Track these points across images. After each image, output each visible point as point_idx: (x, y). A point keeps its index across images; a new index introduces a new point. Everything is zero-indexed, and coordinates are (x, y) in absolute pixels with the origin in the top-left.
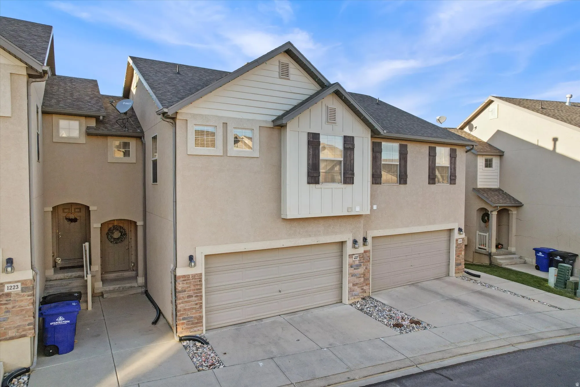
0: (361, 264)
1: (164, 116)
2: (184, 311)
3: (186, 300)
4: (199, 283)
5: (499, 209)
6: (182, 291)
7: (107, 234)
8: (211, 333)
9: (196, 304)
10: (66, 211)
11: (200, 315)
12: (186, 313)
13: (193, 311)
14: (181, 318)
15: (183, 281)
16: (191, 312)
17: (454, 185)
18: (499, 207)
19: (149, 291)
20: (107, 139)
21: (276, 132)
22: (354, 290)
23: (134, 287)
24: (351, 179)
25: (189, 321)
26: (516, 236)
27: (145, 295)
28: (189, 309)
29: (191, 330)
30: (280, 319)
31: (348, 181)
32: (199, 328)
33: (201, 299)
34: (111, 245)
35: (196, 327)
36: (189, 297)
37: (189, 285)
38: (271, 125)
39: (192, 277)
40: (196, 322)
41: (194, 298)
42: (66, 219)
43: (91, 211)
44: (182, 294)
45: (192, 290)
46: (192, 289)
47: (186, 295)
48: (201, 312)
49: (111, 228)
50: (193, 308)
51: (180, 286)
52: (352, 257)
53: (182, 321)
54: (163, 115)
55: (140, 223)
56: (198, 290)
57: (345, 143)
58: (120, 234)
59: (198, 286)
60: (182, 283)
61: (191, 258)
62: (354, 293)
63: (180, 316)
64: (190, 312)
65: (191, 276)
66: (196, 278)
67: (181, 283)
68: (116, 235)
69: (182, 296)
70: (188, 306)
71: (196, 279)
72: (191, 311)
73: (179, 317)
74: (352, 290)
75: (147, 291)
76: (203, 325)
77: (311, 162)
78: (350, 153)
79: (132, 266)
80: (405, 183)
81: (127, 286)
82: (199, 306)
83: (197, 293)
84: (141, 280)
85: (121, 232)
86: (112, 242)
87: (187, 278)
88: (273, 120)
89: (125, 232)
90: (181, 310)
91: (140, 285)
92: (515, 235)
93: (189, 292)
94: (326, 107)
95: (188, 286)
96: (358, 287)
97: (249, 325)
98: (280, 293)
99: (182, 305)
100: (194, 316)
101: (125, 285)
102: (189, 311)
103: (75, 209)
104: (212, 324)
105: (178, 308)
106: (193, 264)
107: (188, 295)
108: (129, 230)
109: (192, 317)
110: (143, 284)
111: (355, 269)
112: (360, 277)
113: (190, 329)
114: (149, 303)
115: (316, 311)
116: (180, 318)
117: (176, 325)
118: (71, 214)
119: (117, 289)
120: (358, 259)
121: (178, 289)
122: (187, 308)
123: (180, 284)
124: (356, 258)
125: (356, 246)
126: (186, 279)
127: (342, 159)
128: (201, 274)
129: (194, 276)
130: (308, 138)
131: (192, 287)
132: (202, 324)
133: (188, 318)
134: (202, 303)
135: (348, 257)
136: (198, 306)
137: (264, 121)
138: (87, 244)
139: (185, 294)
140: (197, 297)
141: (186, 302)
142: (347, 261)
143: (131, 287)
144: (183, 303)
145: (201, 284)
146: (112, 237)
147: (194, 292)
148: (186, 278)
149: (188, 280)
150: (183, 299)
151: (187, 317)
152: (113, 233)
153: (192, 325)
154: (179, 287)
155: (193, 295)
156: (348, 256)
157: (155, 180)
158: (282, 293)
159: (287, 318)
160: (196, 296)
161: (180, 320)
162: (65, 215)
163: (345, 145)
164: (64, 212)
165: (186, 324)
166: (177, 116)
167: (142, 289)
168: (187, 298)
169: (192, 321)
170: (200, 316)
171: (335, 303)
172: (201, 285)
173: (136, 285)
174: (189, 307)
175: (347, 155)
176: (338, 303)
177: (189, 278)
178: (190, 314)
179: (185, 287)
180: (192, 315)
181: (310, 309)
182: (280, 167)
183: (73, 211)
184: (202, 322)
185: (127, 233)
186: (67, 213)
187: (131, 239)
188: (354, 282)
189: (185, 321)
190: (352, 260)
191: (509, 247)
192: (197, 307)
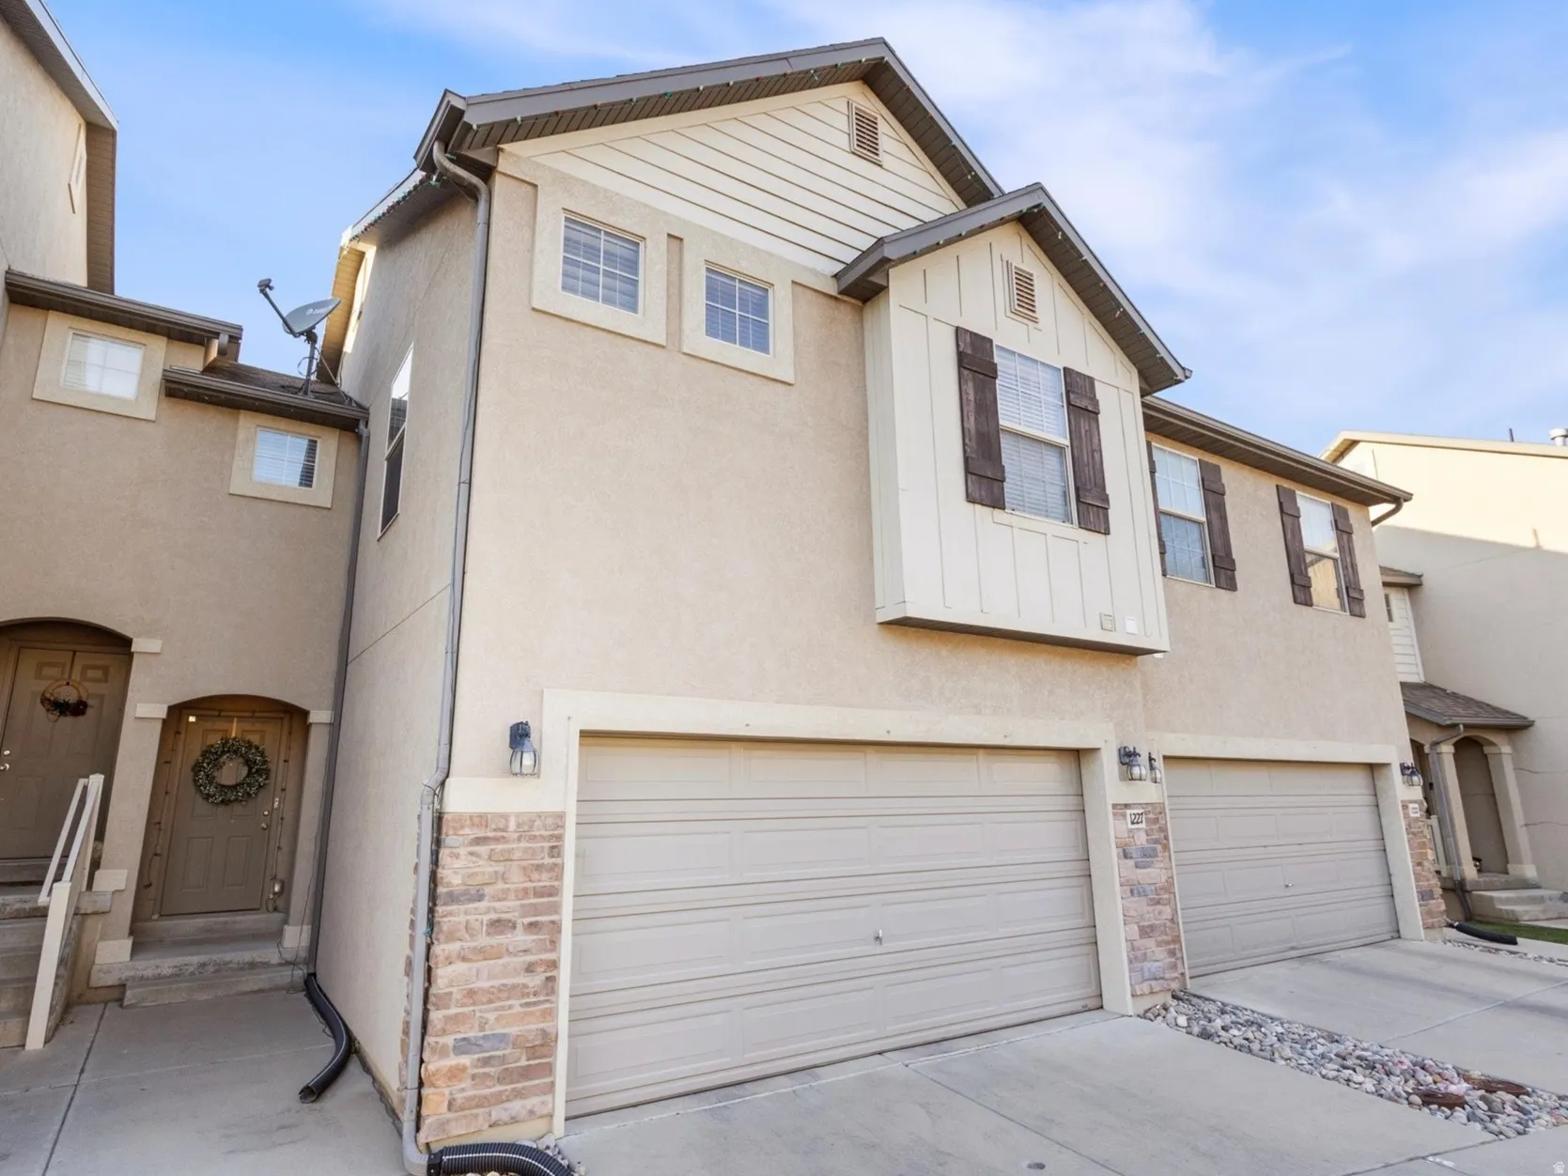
0: (1154, 849)
1: (446, 152)
2: (464, 1005)
3: (483, 941)
4: (548, 861)
5: (1462, 733)
6: (466, 893)
7: (193, 769)
8: (591, 1132)
9: (530, 969)
10: (47, 671)
11: (543, 1031)
12: (478, 1014)
13: (510, 1007)
14: (449, 1040)
15: (479, 841)
16: (503, 1008)
17: (1361, 619)
18: (1461, 727)
19: (322, 979)
20: (238, 419)
21: (844, 313)
22: (1145, 954)
23: (266, 965)
24: (1101, 515)
25: (486, 1062)
26: (1526, 825)
27: (302, 995)
28: (494, 995)
29: (493, 1113)
30: (892, 1066)
31: (1092, 519)
32: (533, 1102)
33: (554, 944)
34: (202, 807)
35: (519, 1094)
36: (498, 925)
37: (500, 868)
38: (832, 289)
39: (519, 825)
40: (522, 1067)
41: (520, 938)
42: (44, 700)
43: (135, 656)
44: (462, 908)
45: (512, 896)
46: (516, 891)
47: (486, 918)
48: (550, 1014)
49: (212, 746)
50: (514, 987)
51: (457, 864)
52: (1124, 816)
53: (453, 1061)
54: (443, 148)
55: (320, 716)
56: (542, 896)
57: (1069, 388)
58: (245, 771)
59: (545, 876)
60: (471, 854)
61: (519, 735)
62: (1147, 965)
63: (444, 1032)
64: (496, 1009)
65: (512, 825)
66: (538, 833)
67: (463, 851)
68: (231, 772)
69: (462, 918)
70: (490, 977)
71: (533, 838)
72: (502, 1003)
73: (437, 1036)
74: (1139, 953)
75: (314, 975)
76: (553, 1084)
77: (971, 424)
78: (1087, 428)
79: (275, 894)
80: (1231, 585)
81: (236, 961)
82: (543, 977)
83: (536, 910)
84: (296, 938)
85: (248, 763)
86: (208, 796)
87: (495, 830)
88: (835, 273)
89: (265, 762)
90: (451, 993)
91: (289, 960)
92: (1523, 823)
93: (497, 905)
94: (1005, 264)
95: (497, 869)
96: (1159, 944)
97: (762, 1093)
98: (878, 949)
99: (460, 967)
100: (513, 1030)
101: (228, 957)
102: (490, 1001)
103: (85, 668)
104: (596, 1086)
105: (439, 981)
106: (528, 760)
107: (494, 916)
108: (282, 758)
109: (502, 1038)
110: (303, 954)
111: (1137, 866)
112: (1158, 902)
113: (487, 1110)
114: (315, 1018)
115: (1025, 1037)
116: (442, 1040)
117: (421, 1084)
118: (68, 684)
119: (192, 974)
120: (1143, 825)
121: (449, 884)
122: (485, 984)
123: (457, 856)
124: (1138, 823)
125: (1136, 771)
126: (490, 834)
127: (1067, 442)
128: (561, 816)
129: (527, 825)
130: (958, 345)
131: (517, 880)
132: (547, 1080)
133: (487, 1045)
134: (554, 965)
135: (1111, 816)
136: (536, 981)
137: (806, 268)
138: (96, 781)
139: (477, 914)
140: (537, 934)
141: (485, 954)
142: (1109, 832)
143: (253, 965)
144: (464, 959)
145: (556, 865)
146: (211, 779)
147: (522, 906)
148: (489, 831)
149: (497, 840)
150: (467, 937)
151: (481, 1034)
152: (218, 767)
153: (500, 1080)
154: (453, 875)
155: (519, 921)
156: (1110, 808)
157: (390, 511)
158: (886, 946)
159: (922, 1061)
160: (531, 925)
161: (443, 1052)
162: (40, 686)
163: (1072, 396)
164: (39, 676)
165: (473, 1077)
166: (500, 161)
167: (295, 972)
168: (488, 934)
169: (503, 1059)
170: (544, 1033)
171: (1080, 1008)
172: (557, 871)
173: (275, 959)
174: (496, 983)
175: (1080, 433)
176: (1090, 1010)
177: (503, 830)
178: (497, 1019)
179: (484, 873)
180: (504, 1027)
181: (996, 1030)
182: (863, 434)
183: (76, 676)
184: (549, 1069)
185: (272, 766)
186: (50, 682)
187: (283, 790)
188: (1143, 920)
189: (465, 1060)
190: (1124, 827)
191: (1509, 866)
192: (531, 985)
